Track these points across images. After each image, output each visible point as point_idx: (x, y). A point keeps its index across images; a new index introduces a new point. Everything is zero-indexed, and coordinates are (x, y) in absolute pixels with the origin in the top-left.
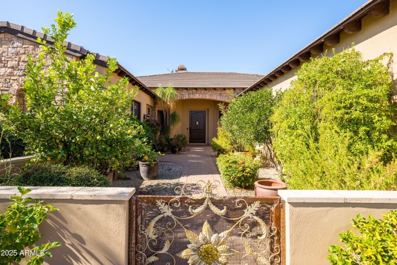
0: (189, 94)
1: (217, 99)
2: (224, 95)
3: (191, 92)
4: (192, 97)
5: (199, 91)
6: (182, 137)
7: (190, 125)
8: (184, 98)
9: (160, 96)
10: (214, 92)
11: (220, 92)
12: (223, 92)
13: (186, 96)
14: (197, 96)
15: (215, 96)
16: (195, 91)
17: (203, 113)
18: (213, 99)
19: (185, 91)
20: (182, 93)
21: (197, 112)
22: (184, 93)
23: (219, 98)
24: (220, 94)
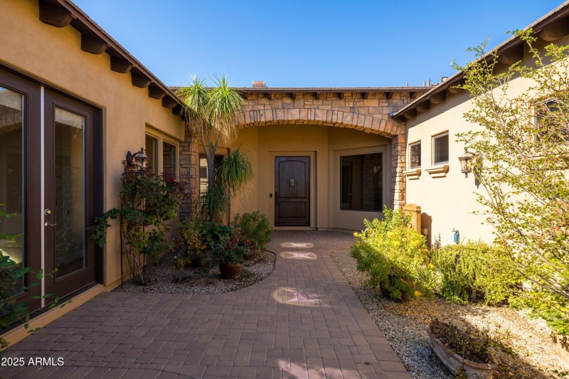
0: (274, 110)
1: (345, 122)
2: (363, 111)
3: (280, 104)
4: (281, 116)
5: (300, 102)
6: (254, 220)
7: (276, 186)
8: (263, 120)
9: (195, 108)
10: (337, 103)
11: (351, 105)
12: (361, 103)
13: (267, 113)
14: (295, 114)
15: (340, 113)
16: (289, 101)
17: (305, 160)
18: (334, 121)
19: (264, 101)
20: (257, 108)
21: (290, 159)
22: (262, 108)
23: (349, 118)
24: (353, 108)
